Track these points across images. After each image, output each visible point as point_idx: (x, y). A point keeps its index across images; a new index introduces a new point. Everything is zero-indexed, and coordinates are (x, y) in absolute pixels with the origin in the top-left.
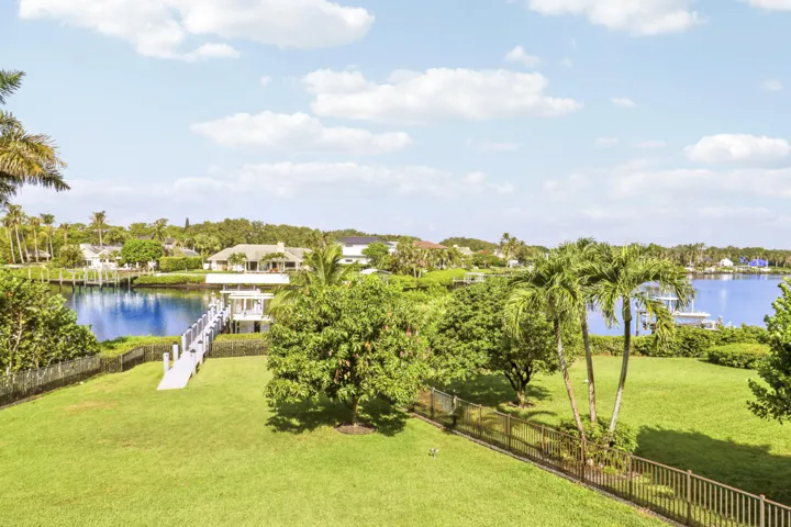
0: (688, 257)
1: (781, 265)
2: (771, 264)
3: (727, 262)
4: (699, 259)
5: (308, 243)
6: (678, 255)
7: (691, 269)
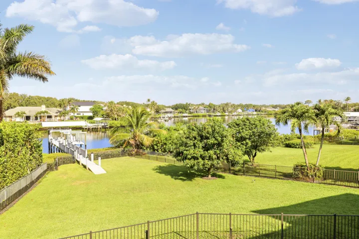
0: (225, 109)
1: (259, 111)
2: (256, 111)
3: (240, 110)
4: (230, 109)
5: (60, 106)
6: (222, 108)
7: (227, 114)
